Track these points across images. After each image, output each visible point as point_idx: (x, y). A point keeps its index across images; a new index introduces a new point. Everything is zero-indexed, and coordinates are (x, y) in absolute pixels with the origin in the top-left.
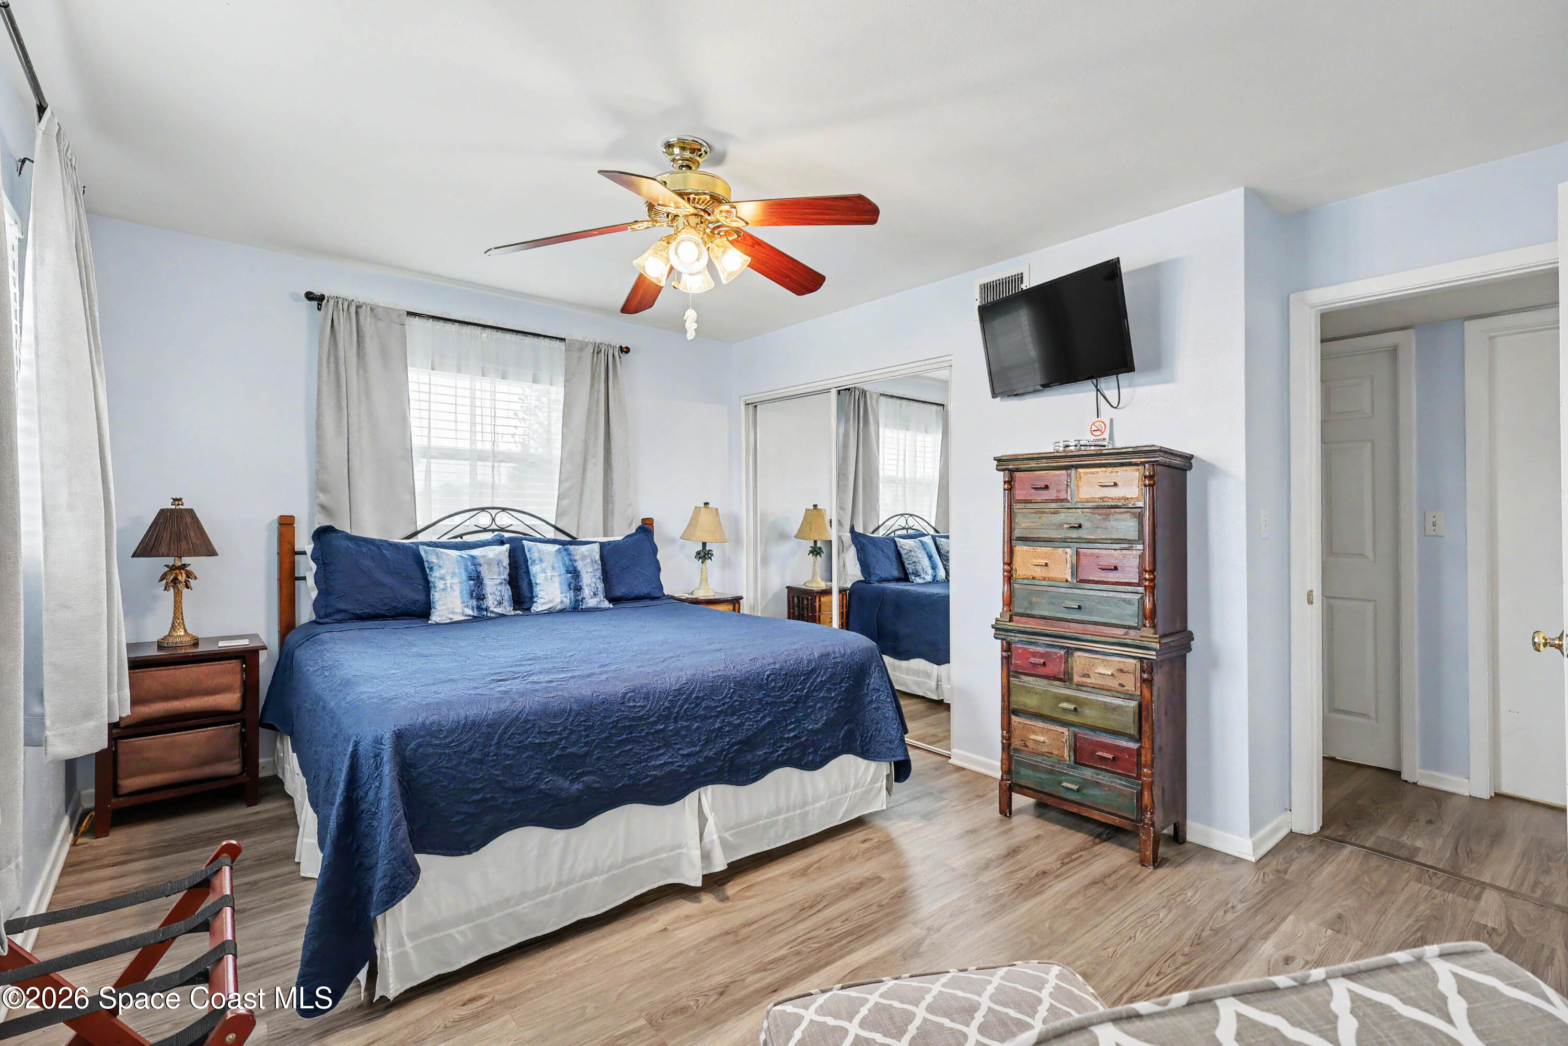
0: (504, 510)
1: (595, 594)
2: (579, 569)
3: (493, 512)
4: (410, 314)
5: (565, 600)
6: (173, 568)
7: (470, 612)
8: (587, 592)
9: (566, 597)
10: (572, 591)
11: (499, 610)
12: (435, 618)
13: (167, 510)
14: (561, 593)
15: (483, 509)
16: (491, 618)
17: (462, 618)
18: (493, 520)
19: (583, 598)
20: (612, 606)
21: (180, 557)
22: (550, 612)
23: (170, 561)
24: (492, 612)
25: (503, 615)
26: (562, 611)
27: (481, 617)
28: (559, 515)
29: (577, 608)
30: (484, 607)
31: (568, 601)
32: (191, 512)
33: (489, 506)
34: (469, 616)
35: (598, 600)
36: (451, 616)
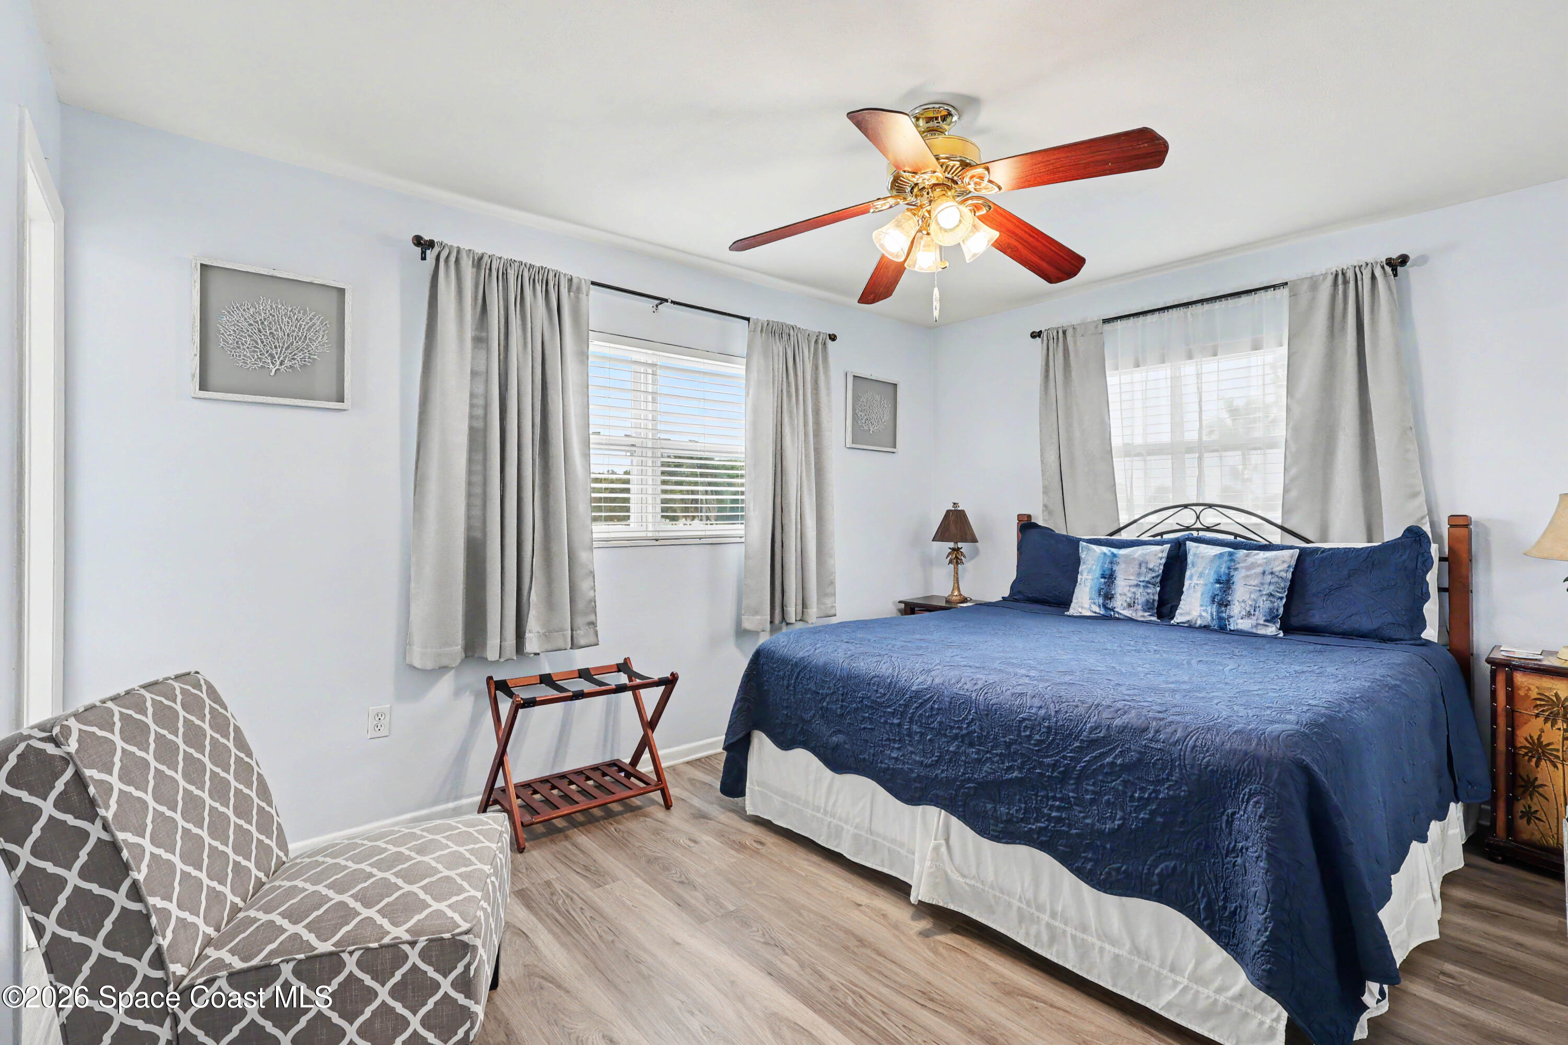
0: (1210, 506)
1: (1249, 615)
2: (1235, 579)
3: (1198, 509)
4: (1106, 321)
5: (1204, 614)
6: (953, 549)
7: (1097, 610)
8: (1236, 609)
9: (1206, 611)
10: (1215, 606)
11: (1127, 613)
12: (1072, 611)
13: (951, 510)
14: (1201, 606)
15: (1186, 506)
16: (1118, 619)
17: (1089, 614)
18: (1198, 517)
19: (1230, 617)
20: (1281, 635)
21: (957, 543)
22: (1190, 626)
23: (952, 545)
24: (1118, 613)
25: (1130, 620)
26: (1206, 628)
27: (1108, 617)
28: (1286, 512)
29: (1221, 628)
30: (1110, 607)
31: (1210, 618)
32: (963, 511)
33: (1195, 502)
34: (1095, 613)
35: (1254, 622)
36: (1080, 610)
